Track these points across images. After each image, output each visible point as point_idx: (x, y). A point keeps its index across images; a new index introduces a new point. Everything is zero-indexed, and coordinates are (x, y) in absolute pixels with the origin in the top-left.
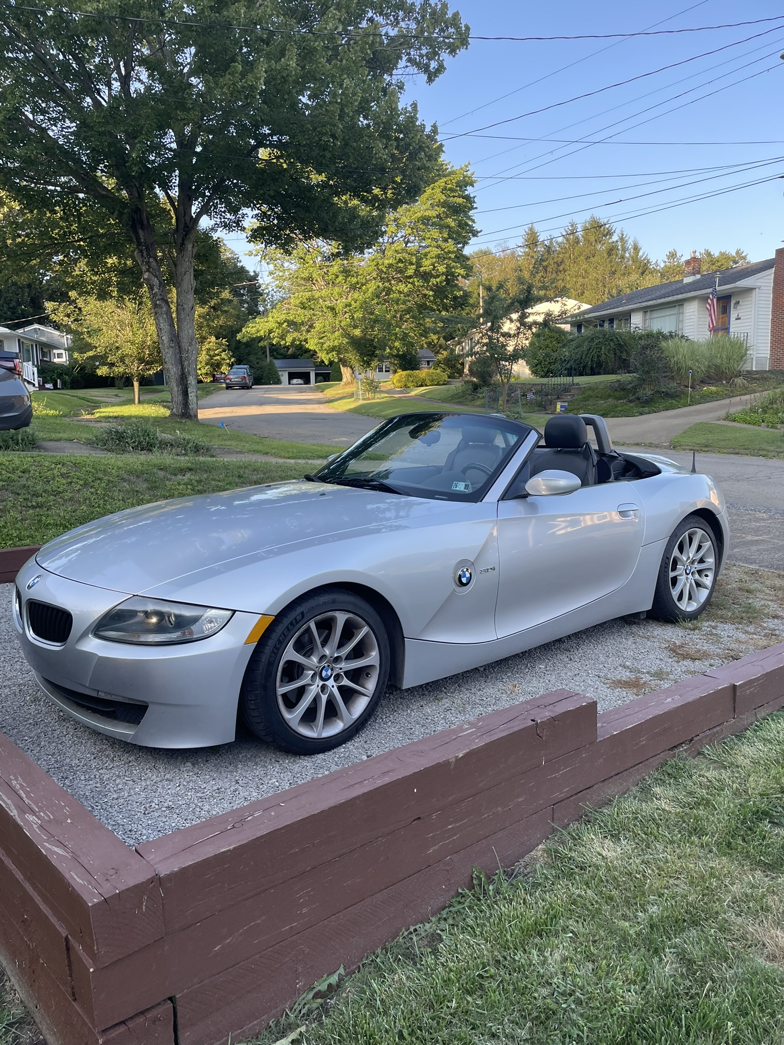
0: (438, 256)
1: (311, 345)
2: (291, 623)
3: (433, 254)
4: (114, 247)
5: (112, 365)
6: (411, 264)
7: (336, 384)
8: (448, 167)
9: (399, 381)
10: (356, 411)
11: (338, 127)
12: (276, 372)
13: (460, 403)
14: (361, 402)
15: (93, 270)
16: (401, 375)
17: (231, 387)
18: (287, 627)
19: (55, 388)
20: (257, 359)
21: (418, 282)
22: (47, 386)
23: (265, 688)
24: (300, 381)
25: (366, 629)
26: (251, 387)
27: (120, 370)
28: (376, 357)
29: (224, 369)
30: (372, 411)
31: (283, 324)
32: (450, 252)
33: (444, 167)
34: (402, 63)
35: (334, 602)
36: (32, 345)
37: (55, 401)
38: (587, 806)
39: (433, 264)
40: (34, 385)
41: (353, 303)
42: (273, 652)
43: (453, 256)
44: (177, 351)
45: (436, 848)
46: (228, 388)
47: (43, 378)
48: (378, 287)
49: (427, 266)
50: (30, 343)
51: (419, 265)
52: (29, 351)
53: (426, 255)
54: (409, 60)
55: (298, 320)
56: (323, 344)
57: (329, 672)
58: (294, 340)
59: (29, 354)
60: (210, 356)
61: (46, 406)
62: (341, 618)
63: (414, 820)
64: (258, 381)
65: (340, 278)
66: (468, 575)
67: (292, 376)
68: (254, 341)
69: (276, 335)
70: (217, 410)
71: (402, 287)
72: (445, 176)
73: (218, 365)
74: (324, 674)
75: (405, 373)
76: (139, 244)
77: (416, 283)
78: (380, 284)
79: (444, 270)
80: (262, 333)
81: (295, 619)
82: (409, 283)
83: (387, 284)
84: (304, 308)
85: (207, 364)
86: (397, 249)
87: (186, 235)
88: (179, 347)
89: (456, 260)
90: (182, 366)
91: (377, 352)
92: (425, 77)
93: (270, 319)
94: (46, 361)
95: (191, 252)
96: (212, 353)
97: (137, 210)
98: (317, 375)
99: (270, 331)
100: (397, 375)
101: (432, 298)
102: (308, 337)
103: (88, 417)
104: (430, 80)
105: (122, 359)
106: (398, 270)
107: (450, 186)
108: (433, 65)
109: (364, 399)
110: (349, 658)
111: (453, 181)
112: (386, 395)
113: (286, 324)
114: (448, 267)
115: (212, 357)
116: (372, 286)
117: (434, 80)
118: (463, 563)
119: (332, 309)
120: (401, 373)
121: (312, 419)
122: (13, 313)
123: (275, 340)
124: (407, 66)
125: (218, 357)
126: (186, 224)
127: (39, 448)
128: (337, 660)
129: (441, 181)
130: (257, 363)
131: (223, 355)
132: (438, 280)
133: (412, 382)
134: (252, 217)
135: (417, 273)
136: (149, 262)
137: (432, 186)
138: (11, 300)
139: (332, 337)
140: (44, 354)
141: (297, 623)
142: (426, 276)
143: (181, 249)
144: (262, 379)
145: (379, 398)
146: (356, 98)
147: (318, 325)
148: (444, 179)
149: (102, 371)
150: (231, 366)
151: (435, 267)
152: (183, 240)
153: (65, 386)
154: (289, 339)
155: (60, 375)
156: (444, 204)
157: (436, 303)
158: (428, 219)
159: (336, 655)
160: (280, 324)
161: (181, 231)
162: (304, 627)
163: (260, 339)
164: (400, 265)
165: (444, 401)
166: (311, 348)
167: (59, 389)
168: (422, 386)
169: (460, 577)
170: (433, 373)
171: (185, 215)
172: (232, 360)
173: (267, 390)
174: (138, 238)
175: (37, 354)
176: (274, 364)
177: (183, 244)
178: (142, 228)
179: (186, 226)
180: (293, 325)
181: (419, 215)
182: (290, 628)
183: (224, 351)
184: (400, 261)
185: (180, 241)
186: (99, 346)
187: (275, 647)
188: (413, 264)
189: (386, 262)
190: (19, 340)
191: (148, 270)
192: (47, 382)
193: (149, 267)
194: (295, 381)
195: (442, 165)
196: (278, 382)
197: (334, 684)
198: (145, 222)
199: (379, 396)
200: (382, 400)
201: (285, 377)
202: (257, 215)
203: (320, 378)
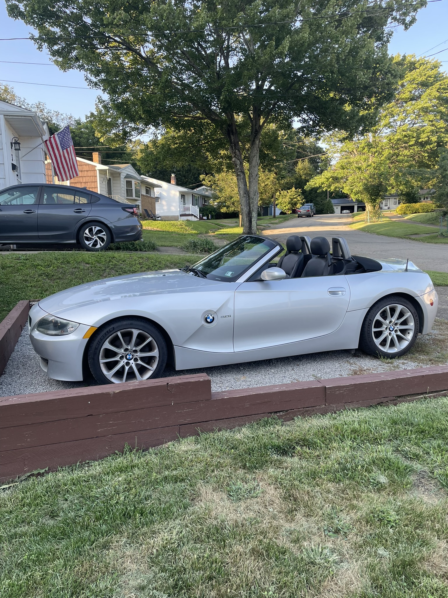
0: (432, 131)
1: (345, 191)
2: (107, 332)
3: (428, 130)
4: (221, 145)
5: (228, 207)
6: (413, 137)
7: (362, 213)
8: (444, 74)
9: (401, 210)
10: (363, 230)
11: (335, 67)
12: (332, 207)
13: (432, 224)
14: (369, 224)
15: (213, 158)
16: (402, 206)
17: (301, 216)
18: (105, 333)
19: (208, 219)
20: (321, 199)
21: (417, 149)
22: (205, 218)
23: (93, 359)
24: (348, 211)
25: (150, 339)
26: (313, 216)
27: (232, 209)
28: (380, 196)
29: (298, 206)
30: (372, 229)
31: (329, 179)
32: (441, 128)
33: (441, 75)
34: (389, 20)
35: (131, 324)
36: (199, 197)
37: (200, 225)
38: (198, 429)
39: (428, 137)
40: (197, 217)
41: (373, 164)
42: (97, 343)
43: (443, 130)
44: (248, 199)
45: (102, 430)
46: (299, 217)
47: (203, 214)
48: (390, 153)
49: (424, 138)
50: (198, 196)
51: (418, 137)
52: (197, 200)
53: (423, 131)
54: (393, 19)
55: (339, 176)
56: (352, 189)
57: (131, 357)
58: (336, 188)
59: (197, 201)
60: (291, 199)
61: (192, 229)
62: (136, 332)
63: (89, 415)
64: (320, 211)
65: (366, 149)
66: (211, 318)
67: (343, 208)
68: (314, 190)
69: (325, 185)
70: (283, 229)
71: (406, 152)
72: (440, 81)
73: (296, 204)
74: (128, 357)
75: (405, 205)
76: (231, 143)
77: (416, 149)
78: (391, 151)
79: (436, 140)
80: (317, 185)
81: (110, 330)
82: (411, 149)
83: (396, 151)
84: (344, 169)
85: (289, 204)
86: (404, 129)
87: (256, 136)
88: (249, 196)
89: (446, 132)
90: (250, 206)
91: (381, 193)
92: (403, 27)
93: (323, 176)
94: (206, 205)
95: (258, 145)
96: (292, 197)
97: (230, 126)
98: (358, 207)
99: (322, 184)
100: (400, 206)
101: (427, 158)
102: (344, 186)
103: (213, 234)
104: (406, 28)
105: (233, 204)
106: (403, 142)
107: (443, 87)
108: (408, 19)
109: (370, 222)
110: (142, 351)
111: (446, 83)
112: (388, 219)
113: (331, 179)
114: (439, 137)
115: (292, 199)
116: (386, 153)
117: (408, 28)
118: (209, 312)
119: (359, 168)
120: (403, 206)
121: (331, 234)
122: (196, 180)
123: (325, 189)
124: (392, 22)
125: (296, 200)
126: (256, 130)
127: (158, 250)
128: (135, 351)
129: (437, 84)
130: (321, 202)
131: (299, 198)
132: (431, 146)
133: (409, 210)
134: (298, 121)
135: (417, 143)
136: (235, 152)
137: (430, 88)
138: (195, 174)
139: (359, 185)
140: (205, 202)
141: (110, 332)
142: (422, 145)
143: (253, 144)
144: (323, 211)
145: (380, 221)
146: (346, 48)
147: (350, 179)
148: (440, 83)
149: (224, 210)
150: (303, 204)
151: (429, 138)
152: (254, 139)
153: (212, 218)
154: (333, 188)
155: (210, 212)
156: (439, 98)
157: (430, 161)
158: (427, 108)
159: (134, 349)
160: (328, 179)
161: (254, 134)
162: (114, 334)
163: (317, 188)
164: (405, 139)
165: (422, 222)
166: (345, 192)
167: (210, 219)
168: (416, 213)
169: (206, 319)
170: (424, 205)
171: (256, 125)
172: (303, 201)
173: (321, 218)
174: (231, 140)
175: (201, 202)
176: (331, 202)
177: (254, 141)
178: (233, 134)
179: (256, 131)
180: (336, 179)
181: (420, 106)
182: (107, 334)
183: (299, 196)
184: (405, 136)
185: (253, 139)
186: (222, 196)
187: (99, 341)
188: (415, 138)
189: (396, 138)
190: (192, 195)
191: (235, 157)
192: (203, 216)
193: (236, 154)
194: (345, 211)
195: (440, 73)
196: (333, 212)
197: (133, 362)
198: (234, 131)
199: (381, 220)
200: (383, 222)
201: (337, 209)
202: (300, 120)
203: (361, 209)
